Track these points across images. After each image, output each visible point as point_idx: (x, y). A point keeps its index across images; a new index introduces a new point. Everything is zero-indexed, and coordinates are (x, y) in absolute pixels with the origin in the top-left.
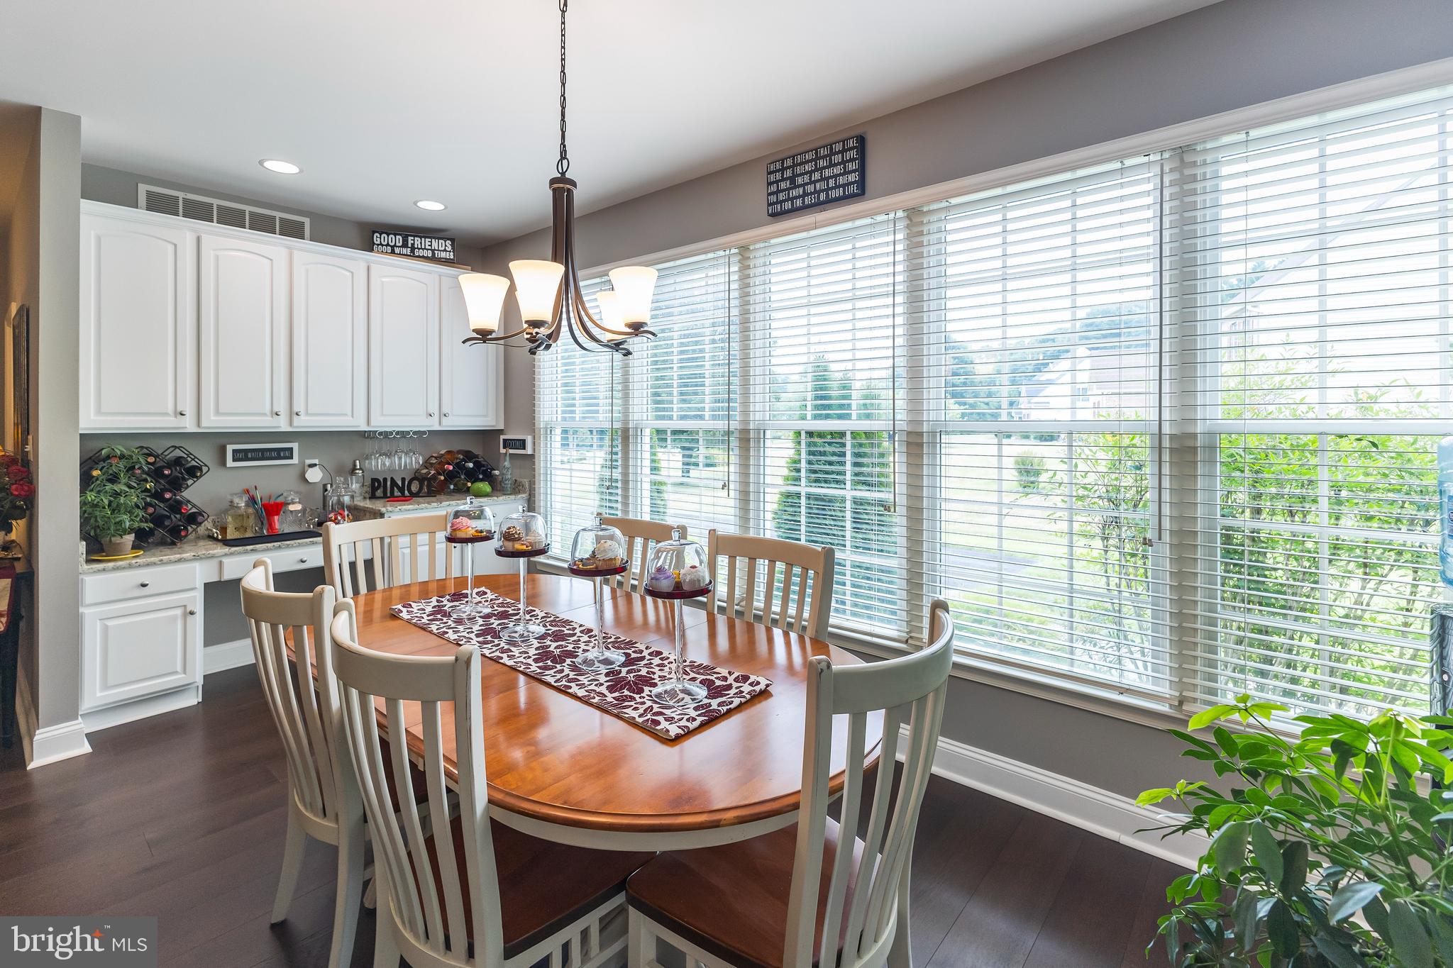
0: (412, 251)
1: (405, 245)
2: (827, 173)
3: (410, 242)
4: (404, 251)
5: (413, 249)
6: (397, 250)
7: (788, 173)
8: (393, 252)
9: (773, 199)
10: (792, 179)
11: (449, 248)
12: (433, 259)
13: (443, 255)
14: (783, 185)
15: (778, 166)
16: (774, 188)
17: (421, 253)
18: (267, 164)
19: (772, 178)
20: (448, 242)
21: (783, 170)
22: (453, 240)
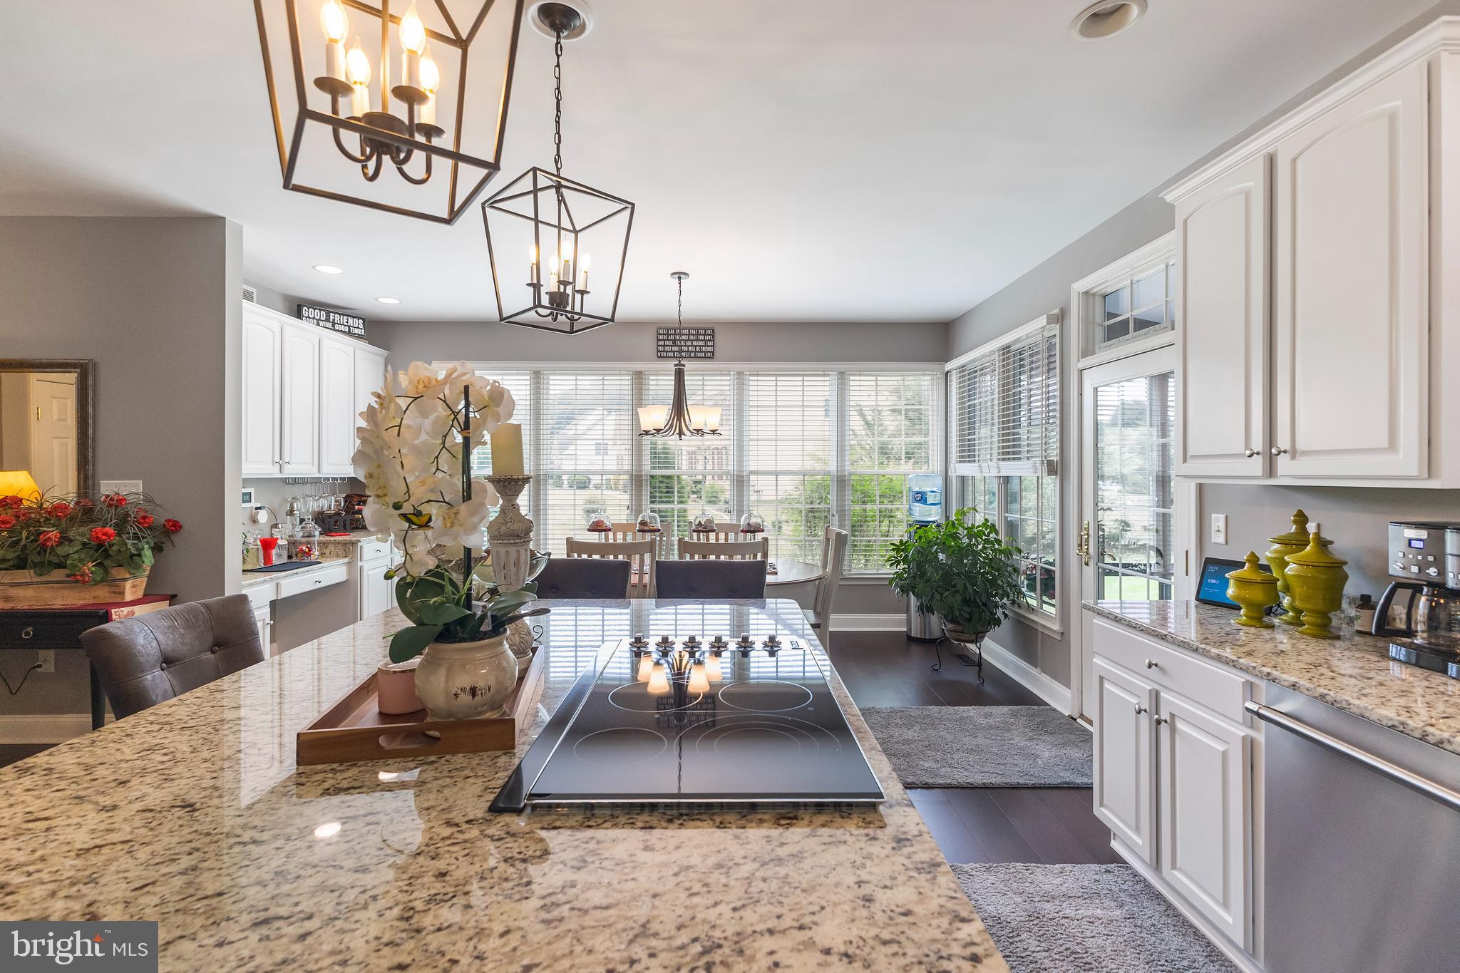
0: (333, 326)
1: (327, 320)
2: (695, 343)
3: (332, 318)
4: (328, 325)
5: (334, 324)
6: (321, 323)
7: (671, 337)
8: (318, 324)
9: (662, 349)
10: (674, 341)
11: (361, 326)
12: (349, 333)
13: (357, 331)
14: (668, 343)
15: (665, 332)
16: (662, 343)
17: (340, 328)
18: (318, 268)
19: (661, 337)
20: (361, 321)
21: (668, 335)
22: (364, 320)
